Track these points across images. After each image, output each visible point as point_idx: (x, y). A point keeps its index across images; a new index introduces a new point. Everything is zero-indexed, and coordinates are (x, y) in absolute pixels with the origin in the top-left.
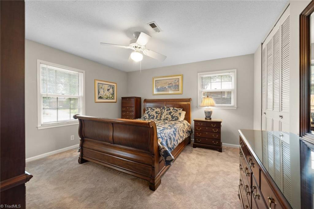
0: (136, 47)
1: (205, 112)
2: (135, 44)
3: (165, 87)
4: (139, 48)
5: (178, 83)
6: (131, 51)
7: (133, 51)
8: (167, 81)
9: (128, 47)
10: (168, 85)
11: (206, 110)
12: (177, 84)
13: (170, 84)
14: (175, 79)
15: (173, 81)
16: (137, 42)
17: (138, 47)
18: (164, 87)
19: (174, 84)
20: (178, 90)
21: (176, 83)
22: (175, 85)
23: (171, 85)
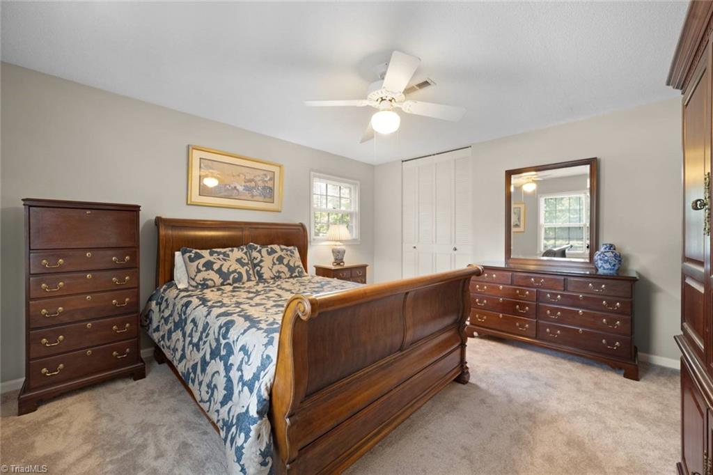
0: (382, 100)
1: (333, 252)
2: (379, 91)
3: (235, 187)
4: (391, 101)
5: (272, 182)
6: (370, 111)
7: (376, 110)
8: (244, 170)
9: (365, 103)
10: (243, 184)
11: (336, 247)
12: (270, 184)
13: (250, 181)
14: (265, 172)
15: (259, 176)
16: (384, 86)
17: (388, 99)
18: (233, 186)
19: (260, 183)
20: (271, 200)
21: (266, 181)
22: (264, 188)
23: (253, 184)
